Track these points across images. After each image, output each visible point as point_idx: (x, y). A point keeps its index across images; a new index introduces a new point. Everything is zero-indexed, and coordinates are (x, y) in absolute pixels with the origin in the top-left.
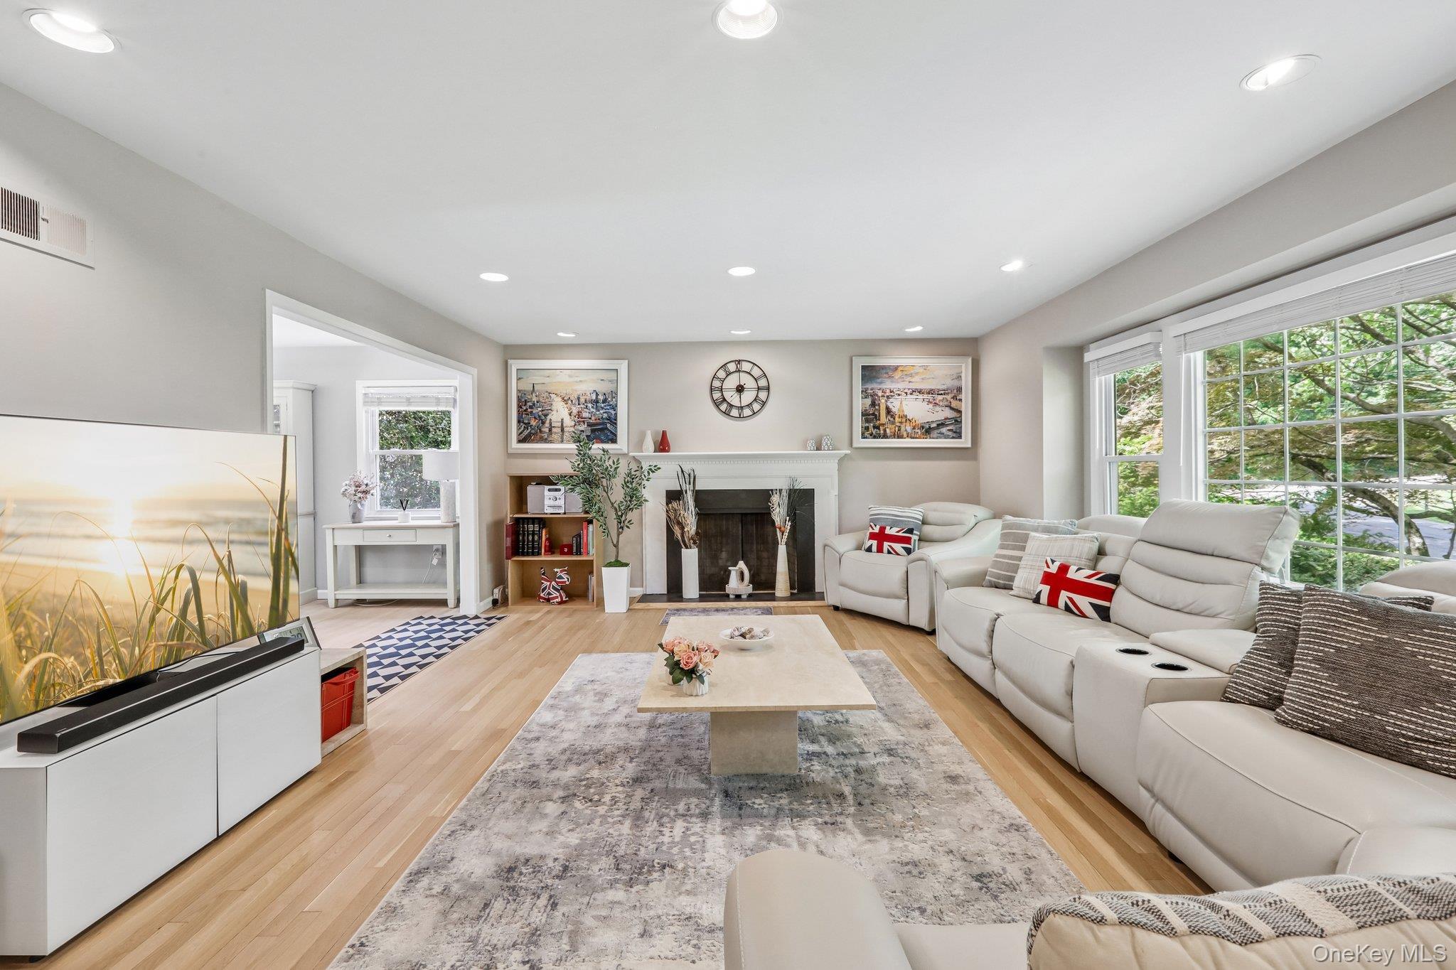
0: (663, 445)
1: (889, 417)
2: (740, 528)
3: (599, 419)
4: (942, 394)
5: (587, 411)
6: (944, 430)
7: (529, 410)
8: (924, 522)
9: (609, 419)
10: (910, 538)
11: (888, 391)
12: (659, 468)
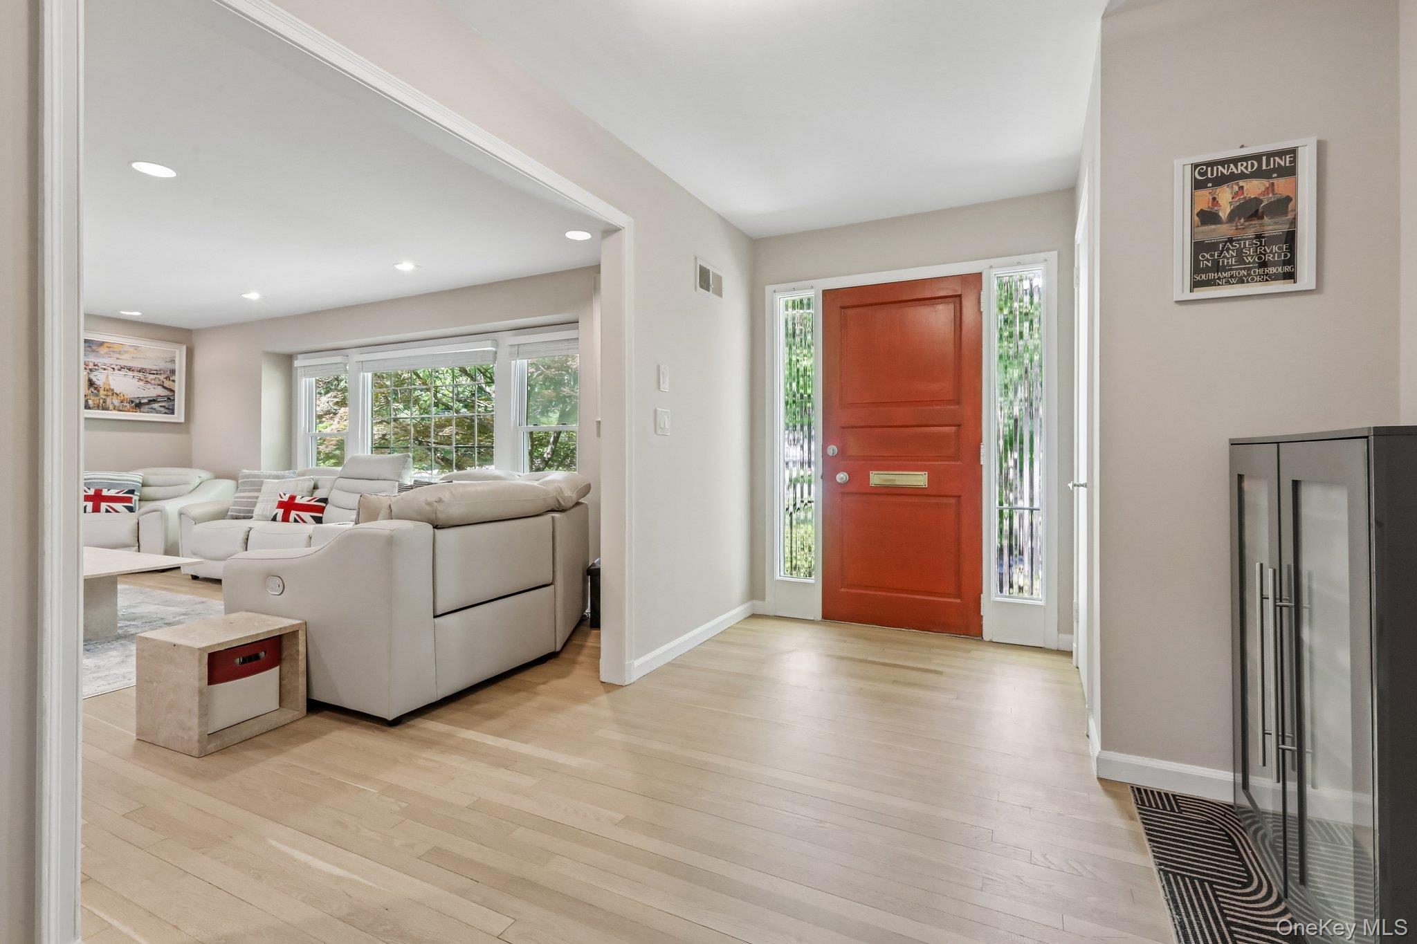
4: (154, 374)
6: (156, 406)
8: (144, 485)
10: (131, 498)
11: (91, 364)
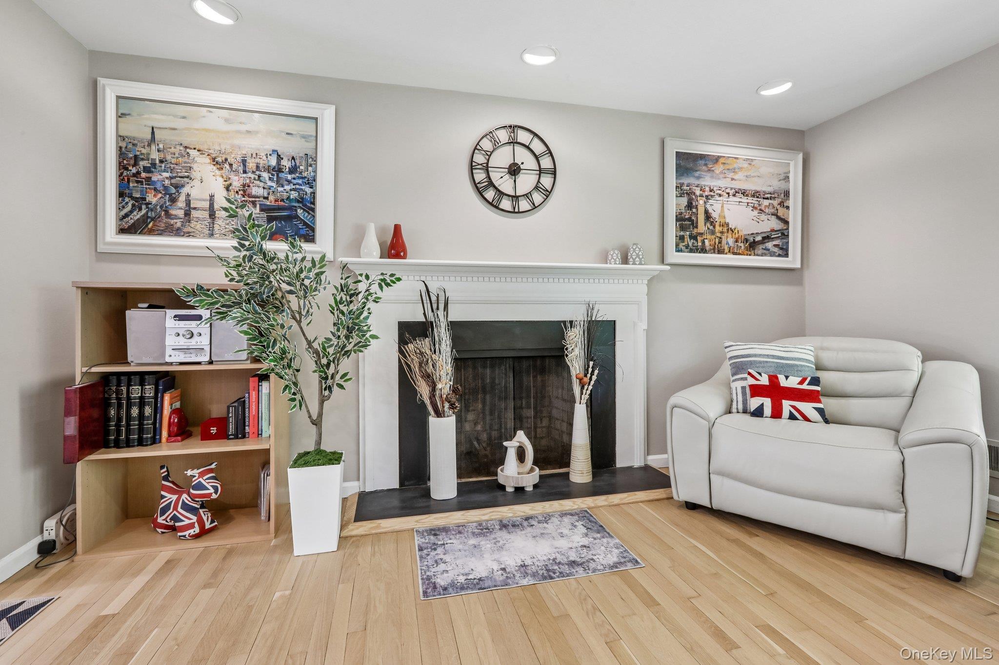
0: (395, 248)
1: (708, 225)
2: (511, 379)
3: (282, 200)
4: (767, 199)
5: (262, 184)
6: (769, 245)
7: (143, 175)
8: (818, 367)
9: (301, 200)
10: (819, 393)
11: (707, 189)
12: (399, 279)
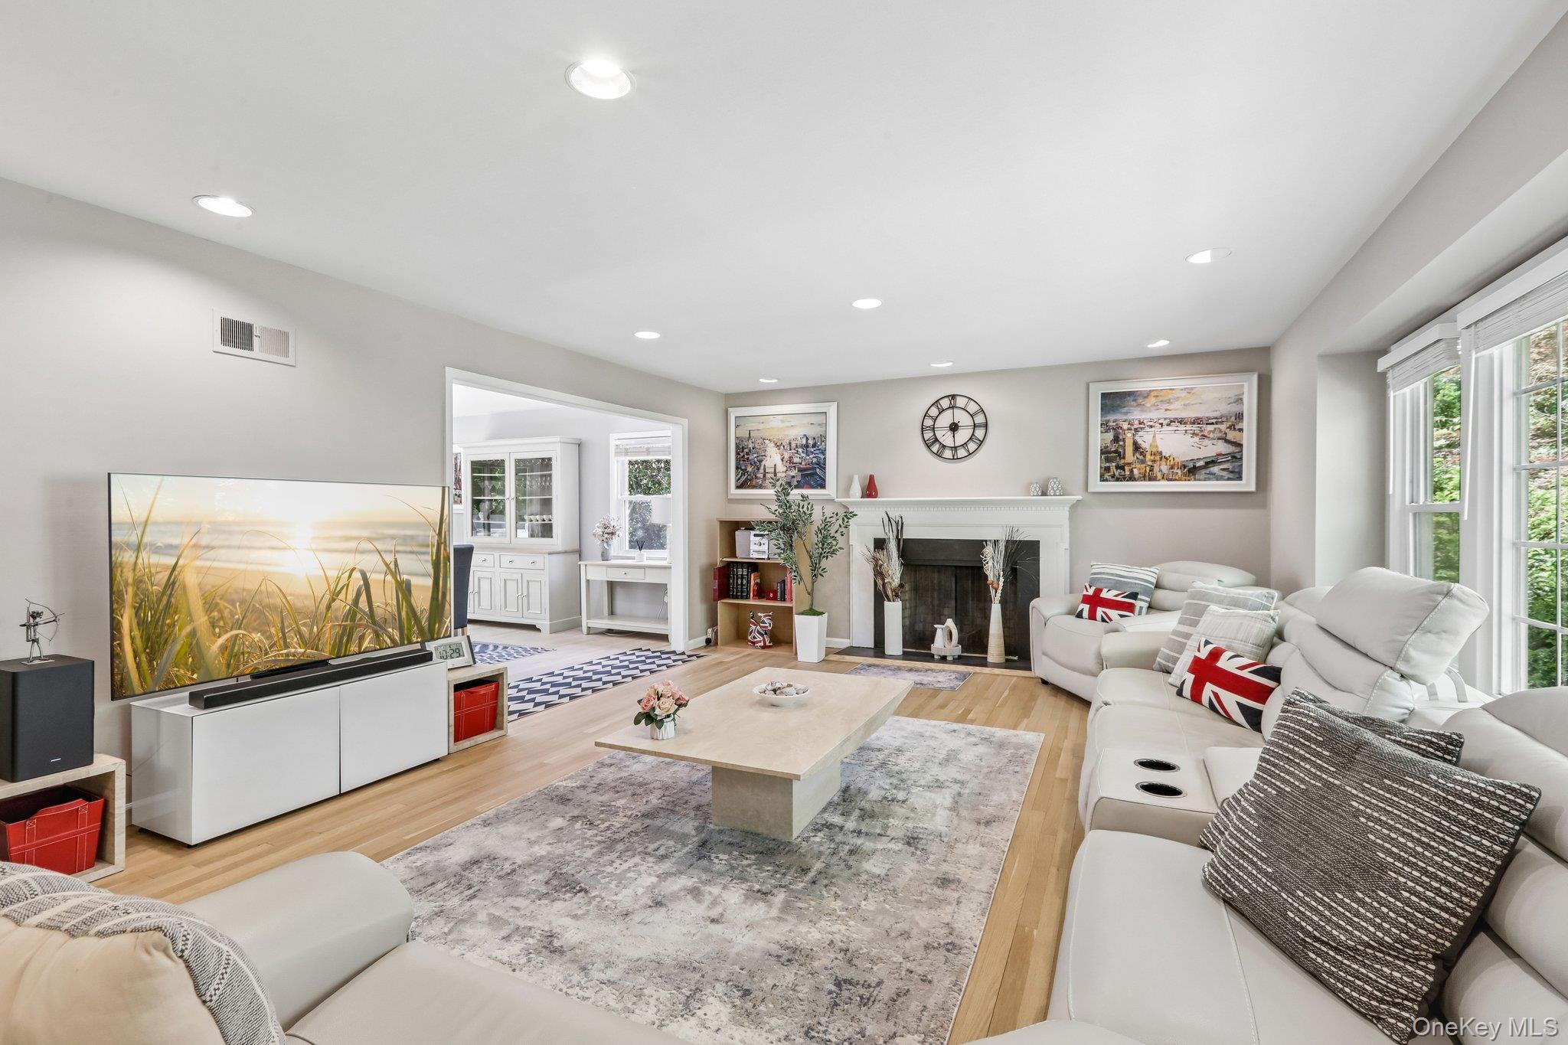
0: (870, 490)
1: (1138, 455)
2: (954, 582)
4: (1213, 424)
8: (1158, 586)
10: (1133, 605)
11: (1136, 422)
12: (856, 515)
